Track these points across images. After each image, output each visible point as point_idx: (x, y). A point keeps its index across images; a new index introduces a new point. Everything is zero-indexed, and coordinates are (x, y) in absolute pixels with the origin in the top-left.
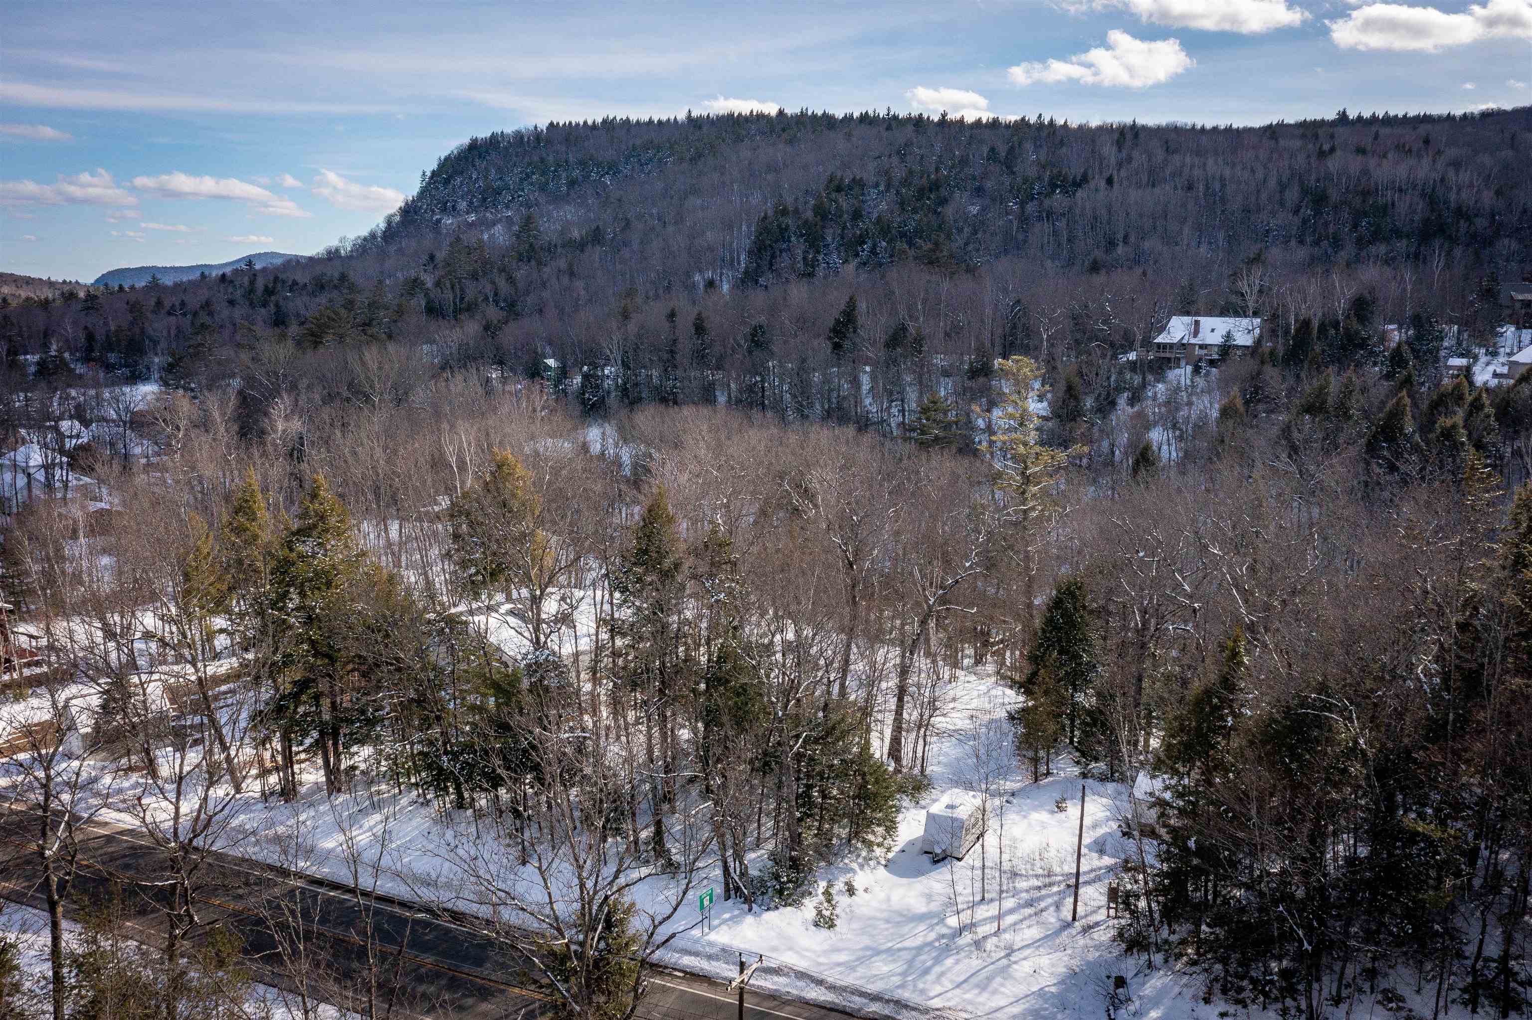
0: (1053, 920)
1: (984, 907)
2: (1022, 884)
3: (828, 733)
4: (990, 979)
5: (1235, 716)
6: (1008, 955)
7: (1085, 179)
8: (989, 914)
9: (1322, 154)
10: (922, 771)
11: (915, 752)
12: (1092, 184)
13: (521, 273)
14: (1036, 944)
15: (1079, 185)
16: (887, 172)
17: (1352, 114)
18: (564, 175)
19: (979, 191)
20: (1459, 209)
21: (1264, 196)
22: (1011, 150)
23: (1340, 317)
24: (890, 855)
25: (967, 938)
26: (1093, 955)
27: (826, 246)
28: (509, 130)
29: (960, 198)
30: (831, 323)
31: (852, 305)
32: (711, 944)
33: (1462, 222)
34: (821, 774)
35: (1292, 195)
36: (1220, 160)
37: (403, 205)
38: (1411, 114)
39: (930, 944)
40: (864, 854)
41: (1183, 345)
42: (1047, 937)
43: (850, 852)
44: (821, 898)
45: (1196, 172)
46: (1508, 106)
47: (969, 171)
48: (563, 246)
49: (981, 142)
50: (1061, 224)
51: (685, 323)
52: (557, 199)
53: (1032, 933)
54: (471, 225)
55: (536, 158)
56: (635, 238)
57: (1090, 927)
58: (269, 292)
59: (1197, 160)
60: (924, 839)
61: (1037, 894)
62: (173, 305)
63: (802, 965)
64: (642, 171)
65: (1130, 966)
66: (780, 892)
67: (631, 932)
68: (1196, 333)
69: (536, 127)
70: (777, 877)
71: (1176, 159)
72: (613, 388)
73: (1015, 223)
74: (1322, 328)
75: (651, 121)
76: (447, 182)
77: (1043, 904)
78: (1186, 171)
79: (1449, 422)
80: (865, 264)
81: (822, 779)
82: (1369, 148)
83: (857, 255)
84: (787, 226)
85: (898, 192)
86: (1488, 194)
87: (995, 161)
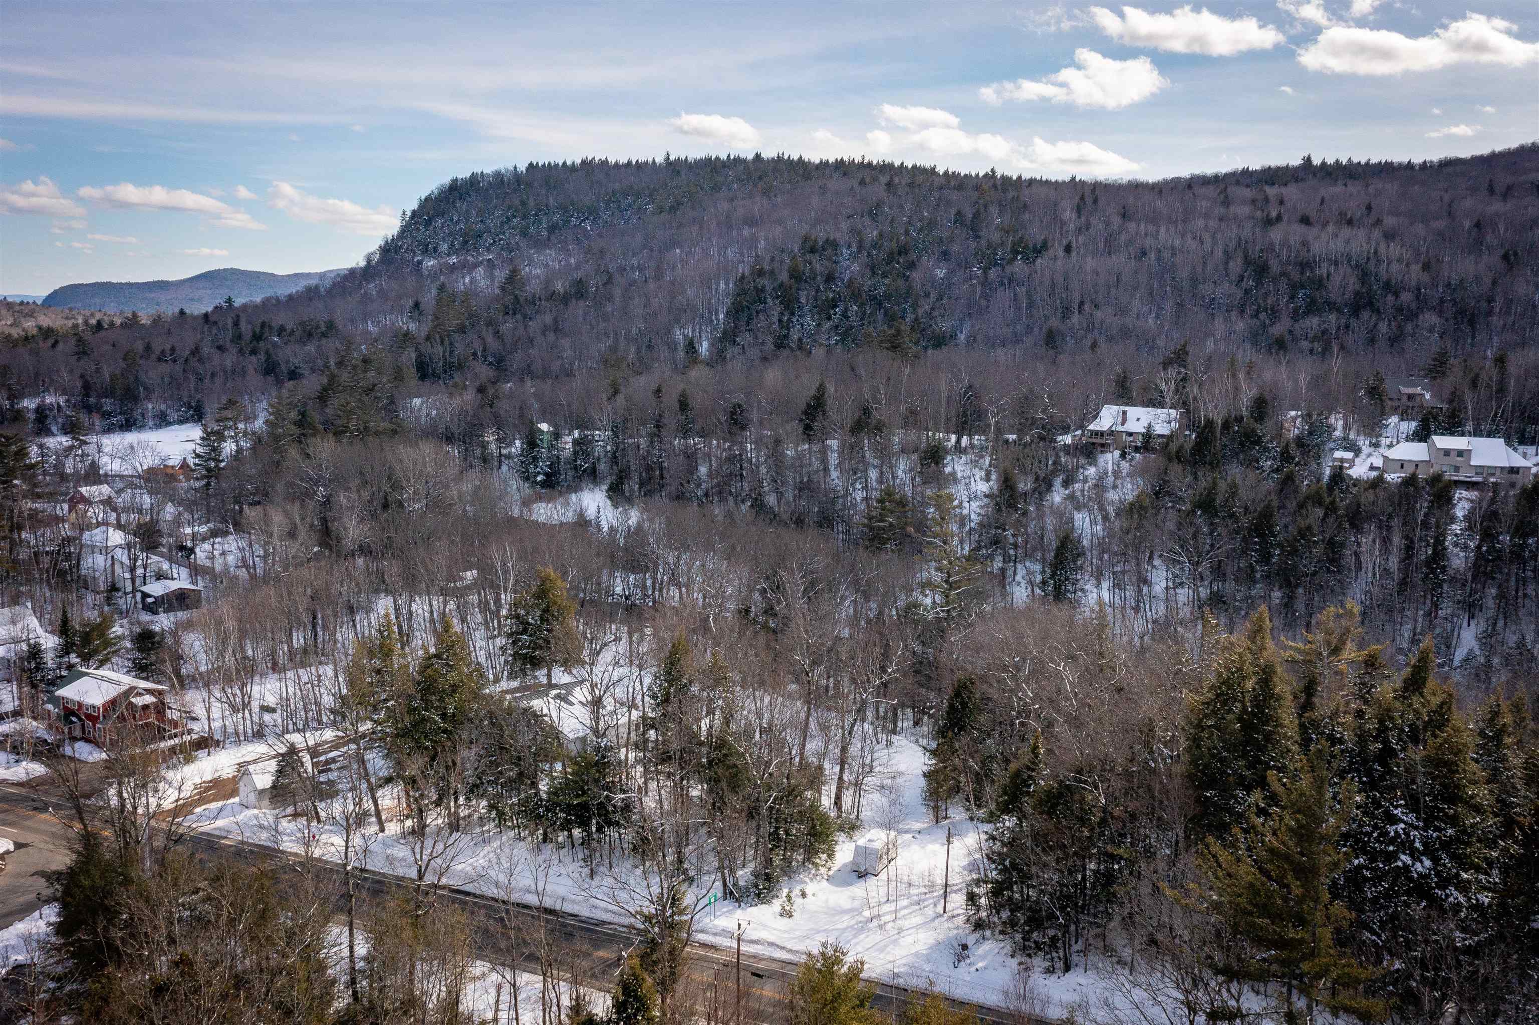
0: (931, 913)
1: (888, 905)
2: (914, 891)
3: (790, 794)
4: (886, 946)
5: (1036, 785)
6: (899, 933)
7: (1045, 246)
8: (888, 909)
9: (1269, 222)
10: (857, 816)
11: (852, 804)
12: (1051, 252)
13: (507, 326)
14: (917, 927)
15: (1039, 253)
16: (859, 233)
17: (1316, 161)
18: (545, 219)
19: (945, 255)
20: (1388, 283)
21: (1209, 267)
22: (976, 215)
23: (1244, 413)
24: (831, 873)
25: (875, 923)
26: (951, 933)
27: (801, 308)
28: (488, 170)
29: (926, 261)
30: (803, 406)
31: (821, 389)
32: (716, 926)
33: (1390, 295)
34: (785, 820)
35: (1236, 266)
37: (382, 243)
39: (851, 927)
40: (813, 872)
41: (1112, 432)
42: (925, 922)
43: (804, 870)
44: (785, 899)
45: (1149, 241)
47: (936, 233)
48: (547, 300)
49: (949, 203)
50: (1021, 291)
51: (671, 399)
52: (540, 244)
53: (917, 920)
54: (453, 268)
55: (517, 202)
56: (618, 292)
57: (953, 917)
58: (257, 337)
59: (1151, 228)
60: (854, 862)
61: (923, 897)
62: (163, 352)
63: (771, 938)
64: (622, 217)
66: (759, 895)
67: (684, 905)
68: (1124, 422)
69: (515, 168)
70: (756, 886)
71: (1132, 226)
72: (602, 455)
73: (979, 289)
74: (1226, 425)
75: (629, 163)
76: (428, 223)
77: (926, 903)
78: (1140, 239)
80: (837, 327)
81: (786, 822)
82: (1313, 217)
83: (829, 318)
84: (764, 287)
85: (869, 255)
86: (1416, 268)
87: (962, 224)
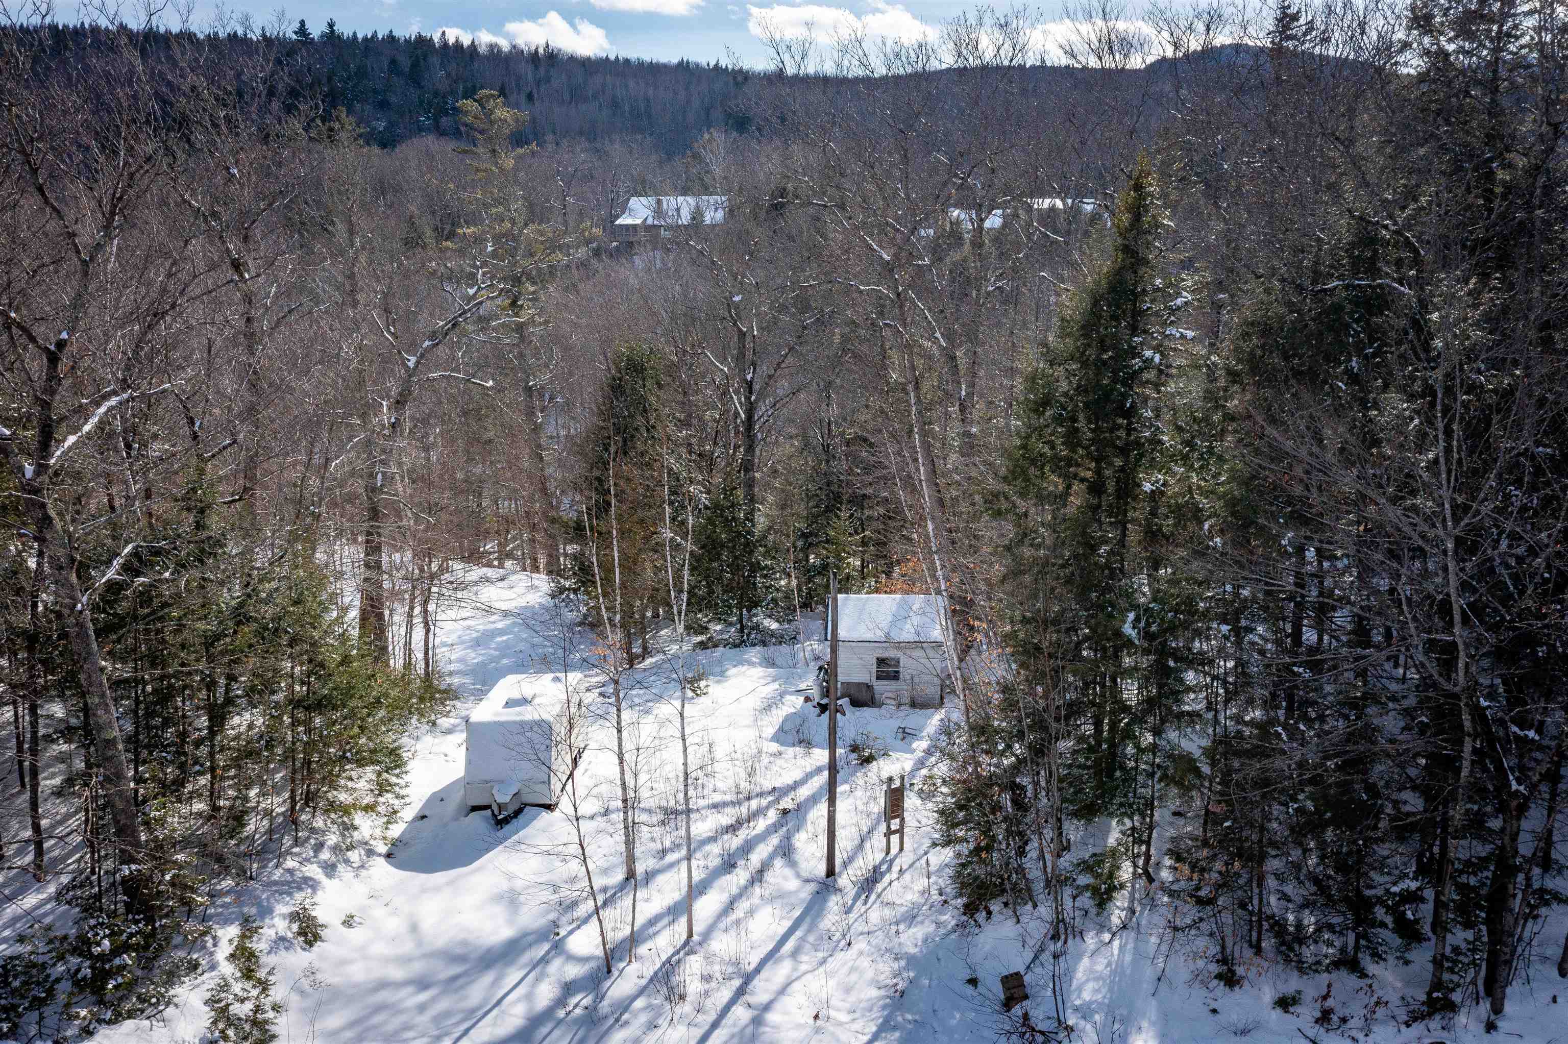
0: (792, 885)
2: (696, 828)
6: (741, 992)
11: (408, 643)
14: (785, 946)
25: (630, 976)
39: (547, 1014)
40: (332, 839)
41: (648, 226)
43: (297, 842)
44: (228, 969)
53: (766, 924)
60: (466, 783)
68: (660, 214)
77: (756, 859)
87: (398, 74)
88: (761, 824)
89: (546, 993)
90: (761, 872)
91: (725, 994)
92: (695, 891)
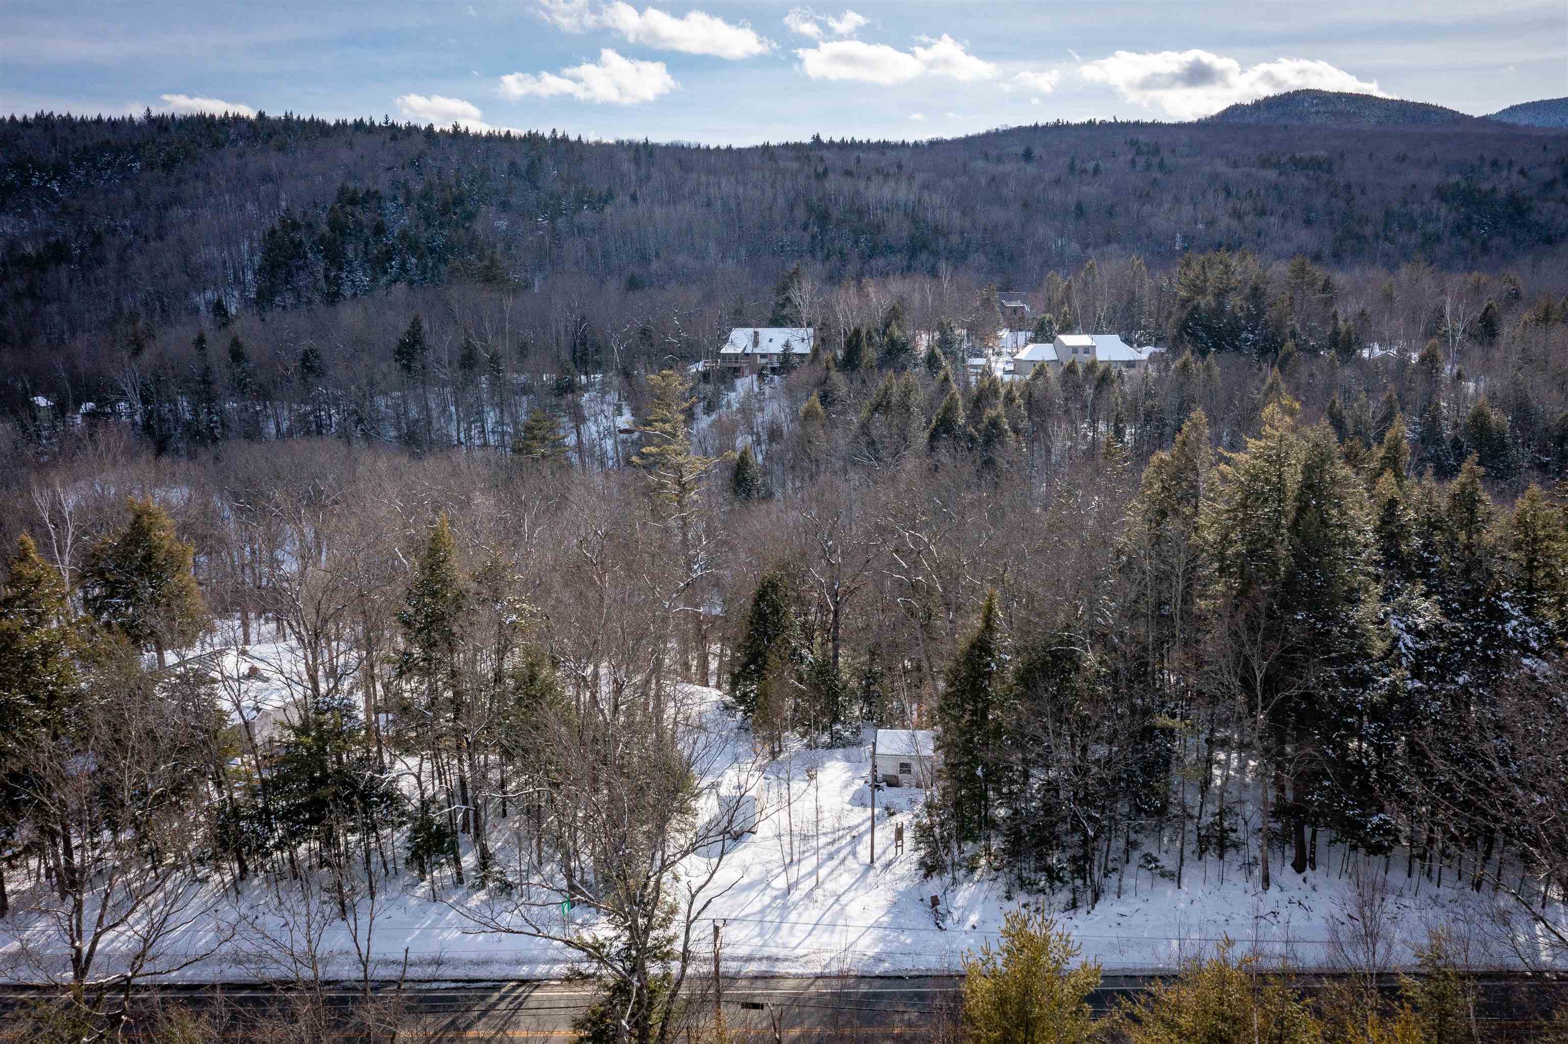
0: (856, 866)
1: (796, 867)
2: (816, 843)
4: (833, 923)
5: (997, 662)
6: (837, 900)
7: (610, 196)
8: (804, 872)
9: (818, 176)
12: (618, 200)
14: (852, 888)
15: (606, 202)
16: (403, 185)
17: (825, 139)
19: (505, 206)
20: (936, 228)
21: (776, 214)
22: (532, 163)
25: (796, 896)
26: (902, 886)
27: (350, 263)
29: (485, 213)
30: (396, 345)
31: (416, 325)
33: (940, 238)
35: (800, 213)
36: (732, 180)
38: (874, 140)
39: (769, 906)
41: (747, 355)
42: (858, 880)
45: (713, 191)
46: (948, 137)
47: (491, 185)
49: (499, 155)
50: (594, 240)
51: (218, 350)
59: (712, 179)
61: (832, 848)
64: (101, 177)
65: (934, 886)
68: (756, 343)
71: (693, 176)
73: (547, 239)
77: (841, 855)
78: (703, 190)
79: (994, 413)
82: (855, 172)
83: (386, 272)
84: (301, 241)
85: (420, 207)
86: (956, 214)
87: (517, 175)
88: (844, 842)
89: (767, 900)
90: (843, 861)
91: (832, 900)
92: (819, 866)
